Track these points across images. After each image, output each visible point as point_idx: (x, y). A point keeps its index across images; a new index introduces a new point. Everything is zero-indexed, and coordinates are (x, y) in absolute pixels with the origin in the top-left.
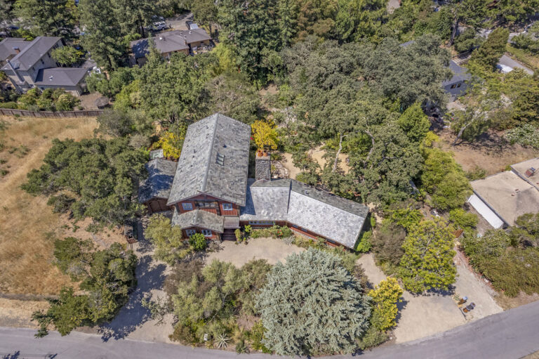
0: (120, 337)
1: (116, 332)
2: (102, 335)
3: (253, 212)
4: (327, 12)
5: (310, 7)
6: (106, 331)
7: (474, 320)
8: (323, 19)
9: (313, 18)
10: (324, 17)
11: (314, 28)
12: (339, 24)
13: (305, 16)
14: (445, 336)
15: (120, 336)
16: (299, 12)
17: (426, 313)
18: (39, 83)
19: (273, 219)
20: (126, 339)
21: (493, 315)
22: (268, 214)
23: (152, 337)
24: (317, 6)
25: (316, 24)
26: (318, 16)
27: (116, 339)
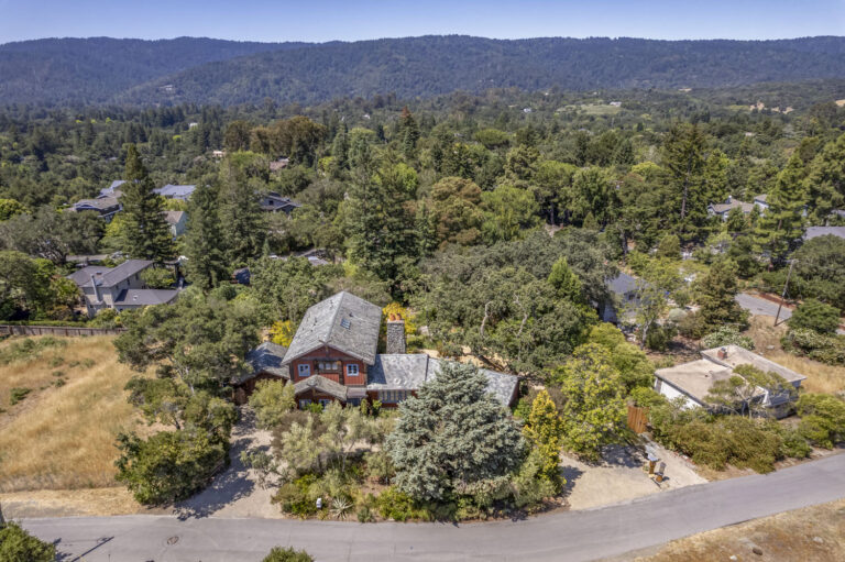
0: (202, 516)
1: (197, 511)
2: (178, 516)
3: (383, 381)
4: (470, 221)
5: (451, 216)
6: (184, 511)
7: (670, 489)
8: (467, 229)
9: (455, 228)
10: (468, 227)
11: (457, 238)
12: (486, 234)
13: (446, 225)
14: (633, 503)
15: (201, 514)
16: (439, 223)
17: (608, 482)
18: (119, 303)
19: (408, 388)
20: (210, 517)
21: (695, 485)
22: (402, 382)
23: (246, 514)
24: (458, 215)
25: (459, 234)
26: (461, 226)
27: (197, 517)
